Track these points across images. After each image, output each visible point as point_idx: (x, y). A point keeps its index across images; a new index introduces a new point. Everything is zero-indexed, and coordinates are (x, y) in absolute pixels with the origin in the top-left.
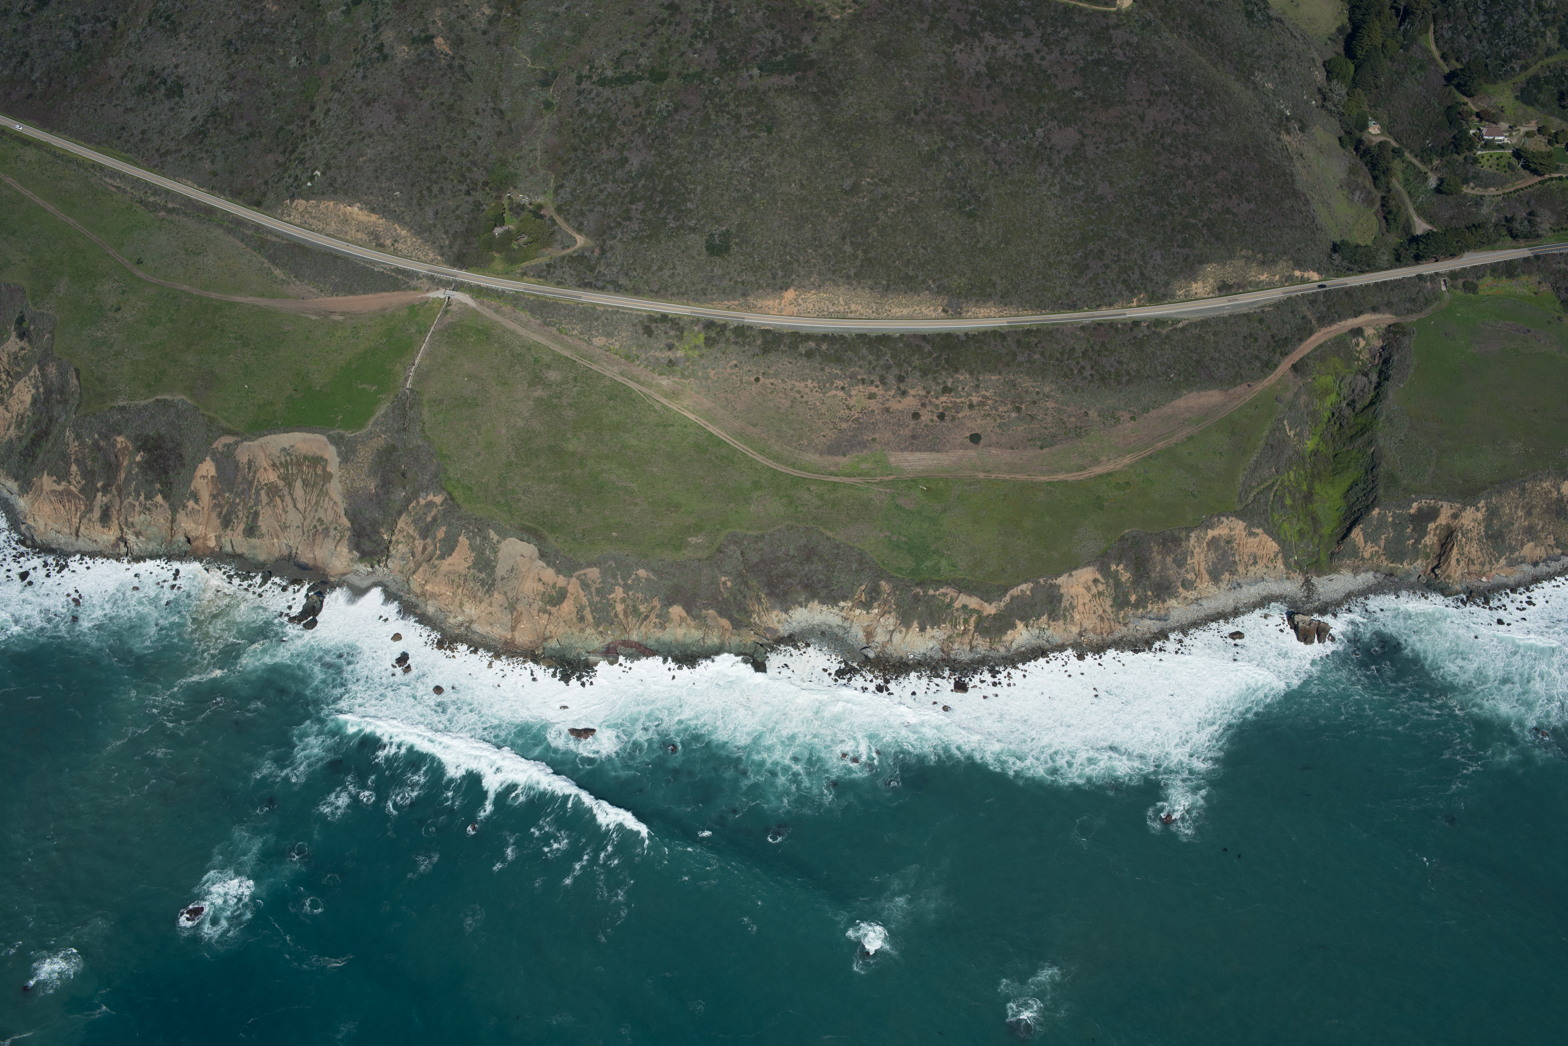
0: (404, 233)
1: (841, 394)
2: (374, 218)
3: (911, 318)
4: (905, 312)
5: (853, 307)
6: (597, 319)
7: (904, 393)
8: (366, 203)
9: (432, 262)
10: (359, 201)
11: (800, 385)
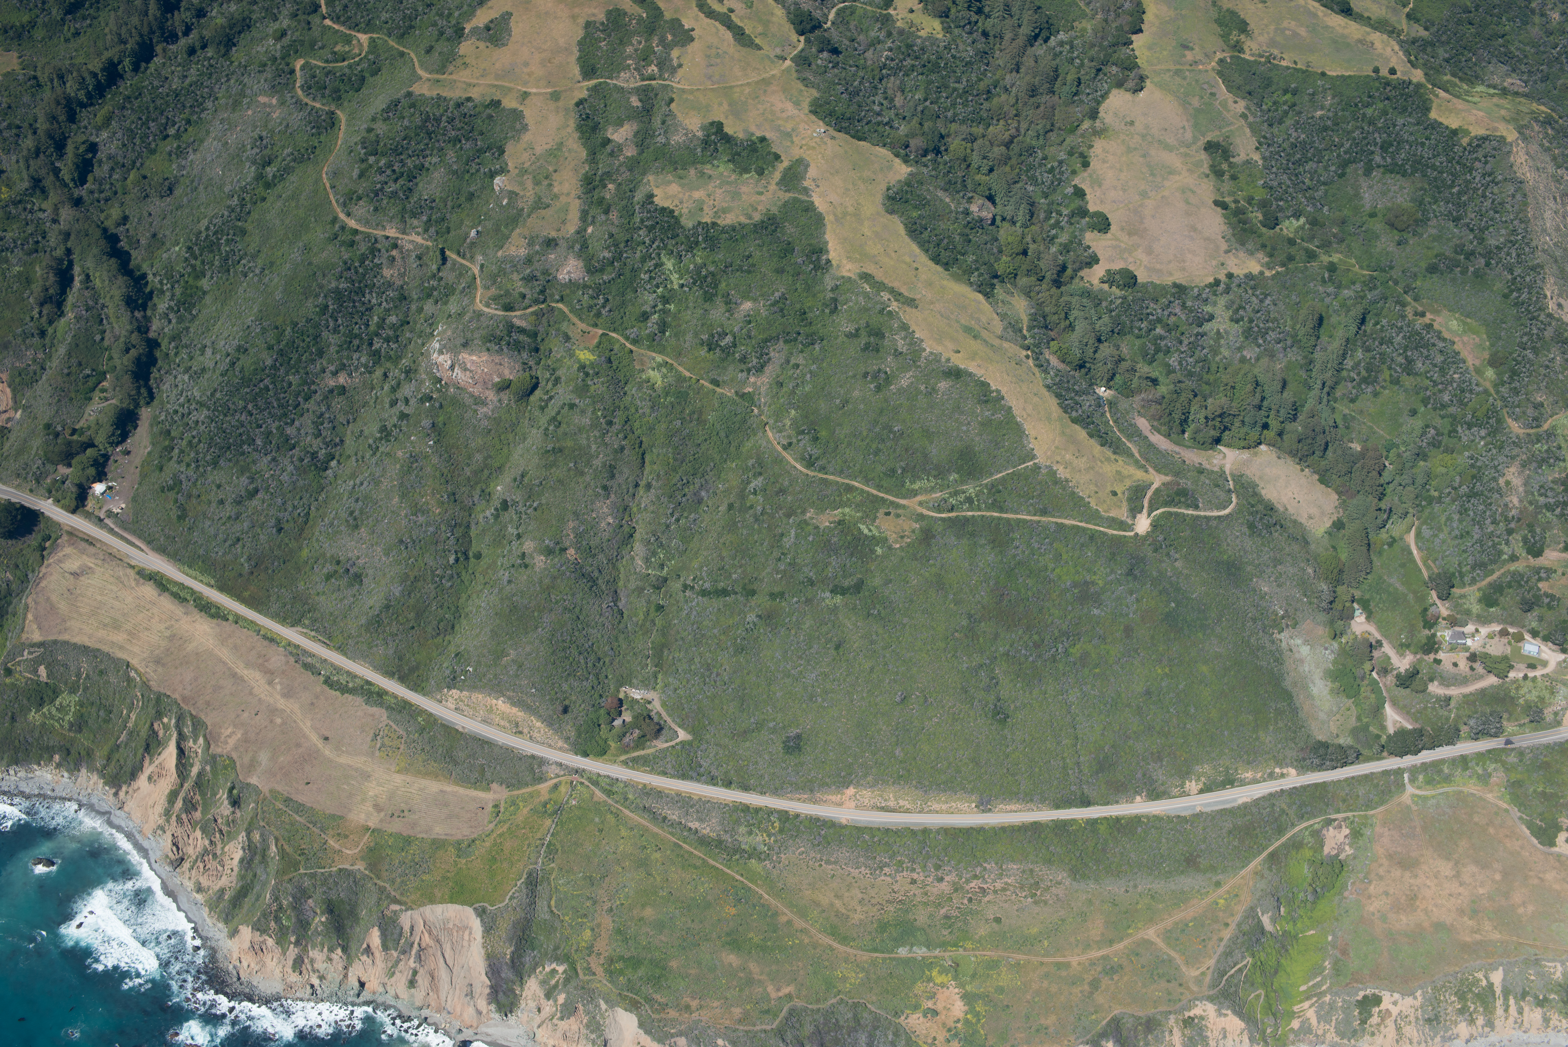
0: (539, 724)
1: (889, 879)
2: (515, 710)
3: (949, 812)
4: (944, 807)
5: (901, 803)
6: (692, 807)
7: (941, 880)
8: (509, 698)
9: (560, 749)
10: (504, 696)
11: (855, 872)
